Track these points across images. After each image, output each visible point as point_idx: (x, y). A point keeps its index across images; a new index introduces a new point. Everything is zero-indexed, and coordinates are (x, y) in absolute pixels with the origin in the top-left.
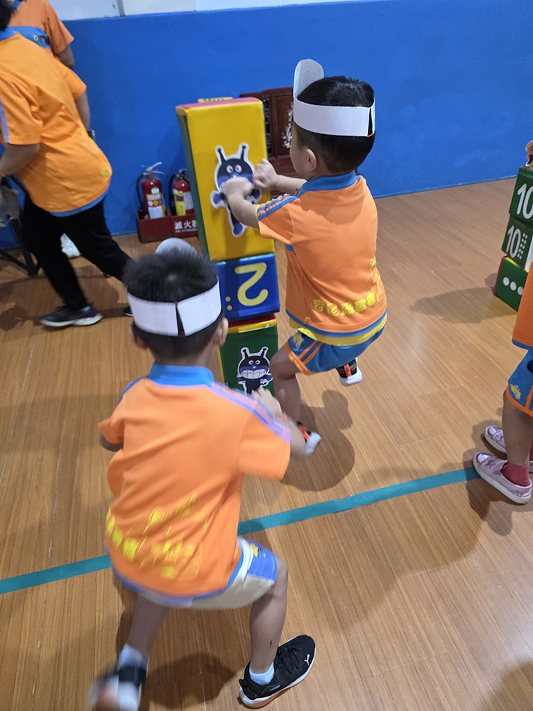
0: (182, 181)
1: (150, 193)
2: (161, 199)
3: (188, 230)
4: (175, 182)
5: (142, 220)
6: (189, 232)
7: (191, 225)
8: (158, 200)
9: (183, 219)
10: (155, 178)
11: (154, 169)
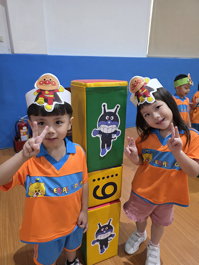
1: (22, 129)
2: (27, 132)
5: (17, 142)
8: (26, 132)
10: (25, 122)
11: (24, 118)
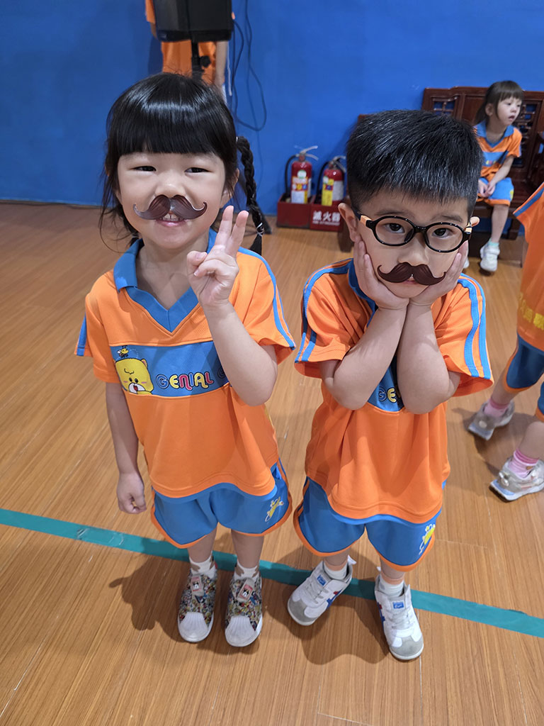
0: (335, 168)
1: (296, 175)
2: (307, 185)
3: (327, 223)
4: (327, 170)
5: (283, 202)
6: (327, 226)
7: (331, 217)
8: (303, 185)
9: (325, 210)
11: (307, 152)
